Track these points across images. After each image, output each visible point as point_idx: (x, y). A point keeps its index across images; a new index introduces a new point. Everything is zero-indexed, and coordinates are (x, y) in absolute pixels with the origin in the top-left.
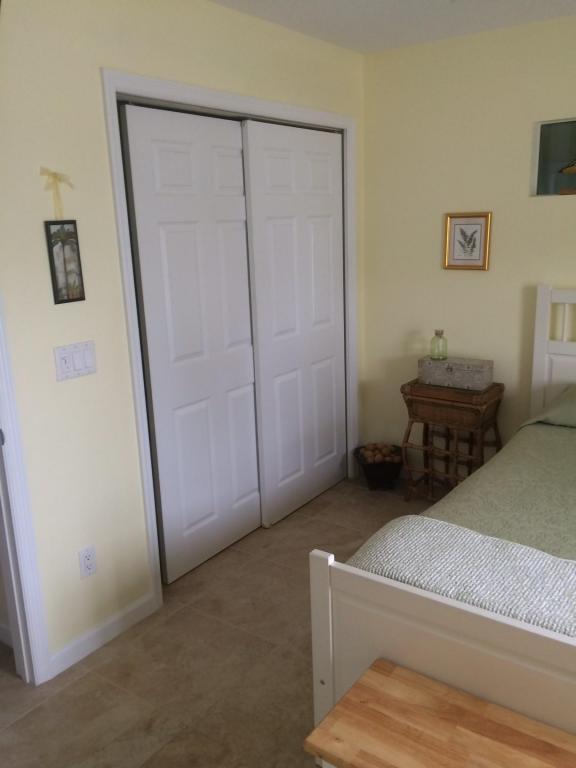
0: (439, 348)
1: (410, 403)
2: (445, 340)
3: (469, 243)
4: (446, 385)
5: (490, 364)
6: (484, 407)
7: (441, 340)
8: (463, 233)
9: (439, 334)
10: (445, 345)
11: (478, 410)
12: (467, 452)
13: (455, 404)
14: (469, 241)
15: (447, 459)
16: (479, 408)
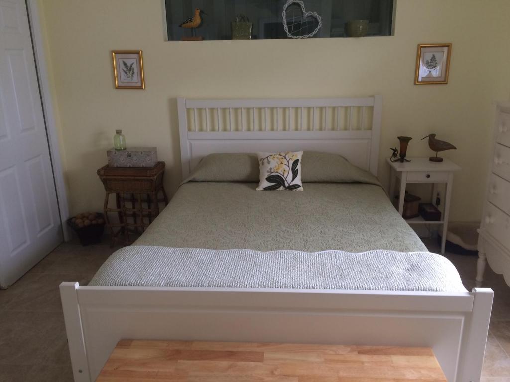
0: (120, 143)
1: (105, 181)
2: (123, 136)
3: (130, 70)
4: (128, 166)
5: (155, 149)
6: (155, 177)
7: (121, 137)
8: (125, 64)
9: (118, 133)
10: (124, 140)
11: (152, 180)
12: (147, 208)
13: (137, 178)
14: (129, 69)
15: (134, 215)
16: (152, 178)
